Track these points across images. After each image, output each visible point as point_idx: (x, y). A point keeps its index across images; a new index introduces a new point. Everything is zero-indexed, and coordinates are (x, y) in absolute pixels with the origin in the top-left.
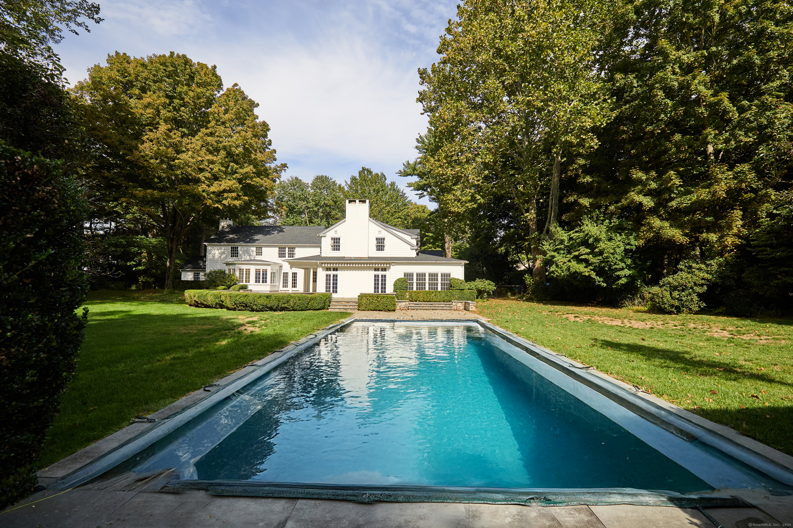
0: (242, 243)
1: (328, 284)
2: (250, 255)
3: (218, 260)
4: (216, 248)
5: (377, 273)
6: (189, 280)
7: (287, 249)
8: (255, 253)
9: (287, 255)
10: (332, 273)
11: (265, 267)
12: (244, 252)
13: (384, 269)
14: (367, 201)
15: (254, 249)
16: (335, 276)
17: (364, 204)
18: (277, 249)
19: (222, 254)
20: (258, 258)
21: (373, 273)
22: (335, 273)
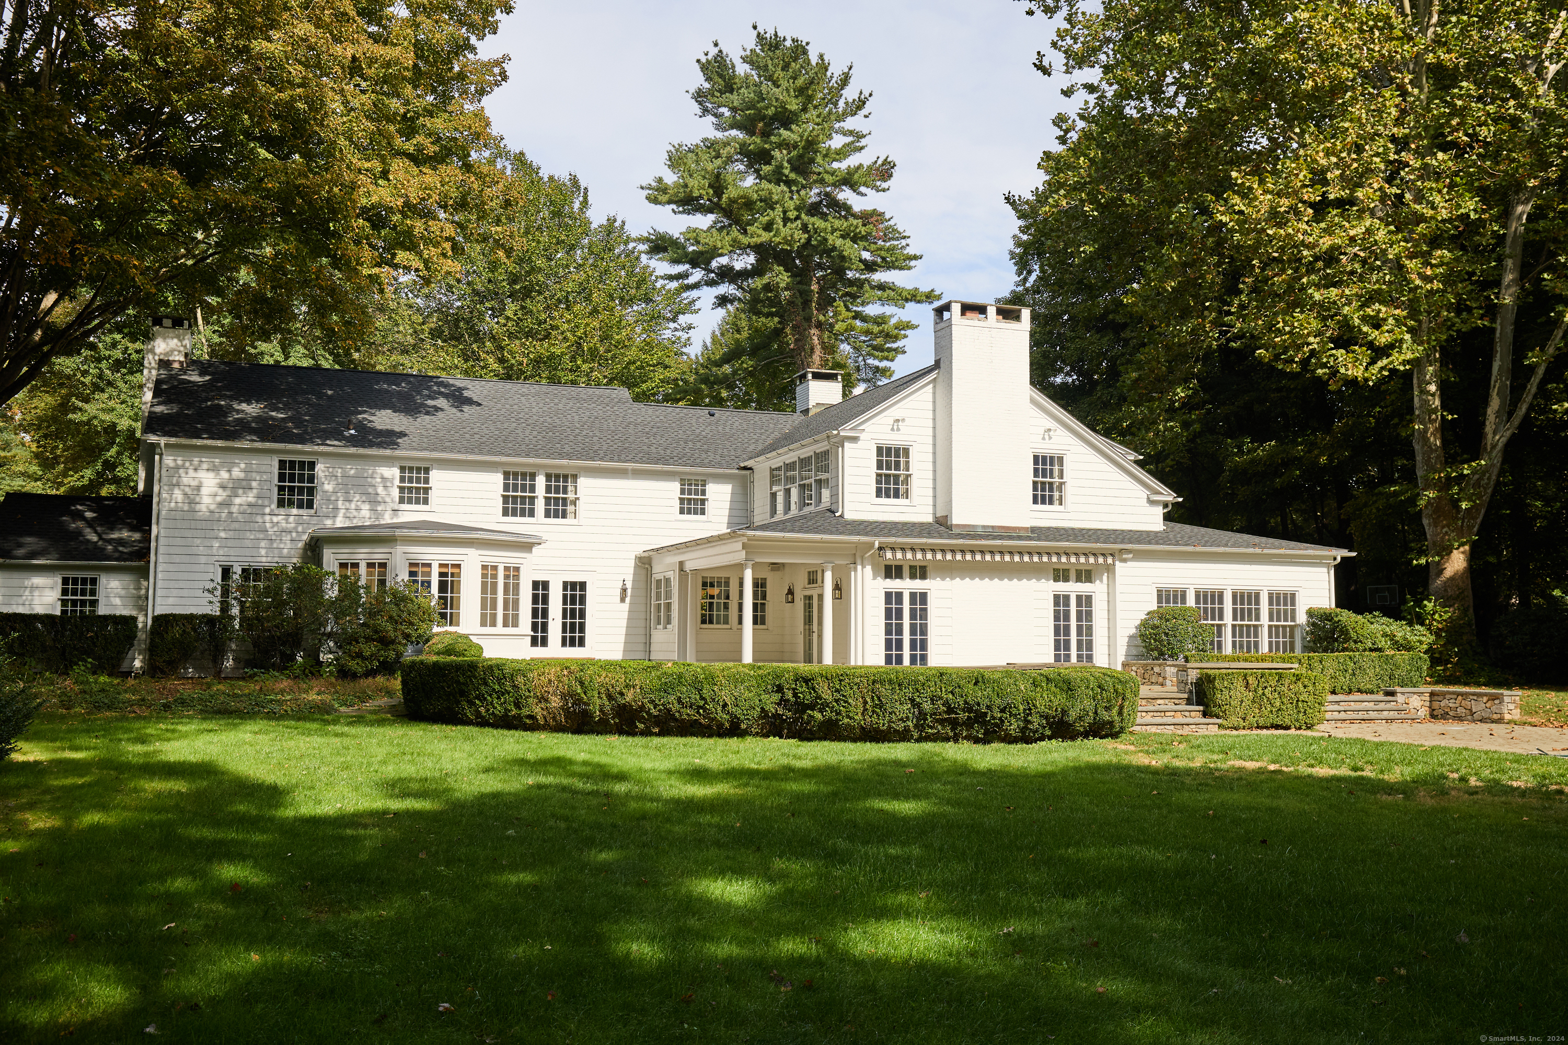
0: (333, 446)
1: (892, 630)
2: (374, 501)
3: (212, 519)
4: (206, 460)
5: (1062, 587)
6: (39, 610)
7: (541, 482)
8: (396, 493)
9: (540, 506)
10: (906, 585)
11: (449, 554)
12: (348, 487)
13: (1085, 576)
14: (1026, 313)
15: (393, 473)
16: (920, 599)
17: (1012, 325)
18: (499, 478)
19: (235, 487)
20: (411, 514)
21: (1048, 588)
22: (918, 585)
